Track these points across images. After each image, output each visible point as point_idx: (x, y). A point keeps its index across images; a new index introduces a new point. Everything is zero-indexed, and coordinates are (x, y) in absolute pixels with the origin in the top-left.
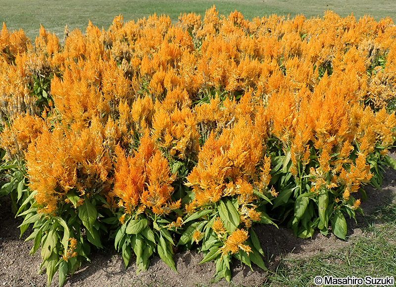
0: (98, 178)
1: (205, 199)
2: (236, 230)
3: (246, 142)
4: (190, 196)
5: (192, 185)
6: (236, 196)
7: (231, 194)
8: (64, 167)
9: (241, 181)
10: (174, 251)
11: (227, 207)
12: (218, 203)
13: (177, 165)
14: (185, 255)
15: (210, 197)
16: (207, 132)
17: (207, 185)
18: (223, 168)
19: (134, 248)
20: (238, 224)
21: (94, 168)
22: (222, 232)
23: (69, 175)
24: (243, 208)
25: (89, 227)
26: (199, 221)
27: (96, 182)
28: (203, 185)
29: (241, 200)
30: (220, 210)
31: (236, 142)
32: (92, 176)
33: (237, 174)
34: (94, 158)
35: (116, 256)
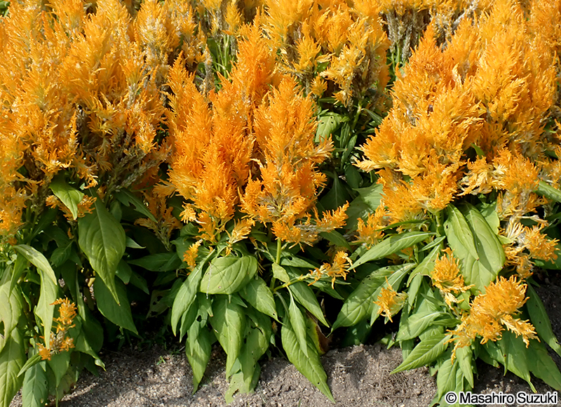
0: (131, 144)
1: (412, 203)
2: (495, 282)
3: (520, 54)
4: (367, 199)
5: (377, 167)
6: (493, 195)
7: (480, 190)
8: (44, 111)
9: (509, 155)
10: (322, 345)
11: (469, 224)
12: (445, 216)
13: (328, 122)
14: (350, 355)
15: (423, 198)
16: (402, 41)
17: (419, 166)
18: (460, 121)
19: (220, 332)
20: (500, 267)
21: (121, 118)
22: (456, 288)
23: (58, 131)
24: (510, 226)
25: (106, 274)
26: (392, 264)
27: (124, 155)
28: (407, 165)
29: (506, 206)
30: (450, 233)
31: (495, 53)
32: (114, 139)
33: (496, 138)
34: (120, 92)
35: (168, 357)
